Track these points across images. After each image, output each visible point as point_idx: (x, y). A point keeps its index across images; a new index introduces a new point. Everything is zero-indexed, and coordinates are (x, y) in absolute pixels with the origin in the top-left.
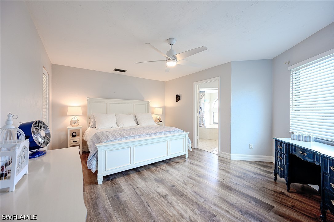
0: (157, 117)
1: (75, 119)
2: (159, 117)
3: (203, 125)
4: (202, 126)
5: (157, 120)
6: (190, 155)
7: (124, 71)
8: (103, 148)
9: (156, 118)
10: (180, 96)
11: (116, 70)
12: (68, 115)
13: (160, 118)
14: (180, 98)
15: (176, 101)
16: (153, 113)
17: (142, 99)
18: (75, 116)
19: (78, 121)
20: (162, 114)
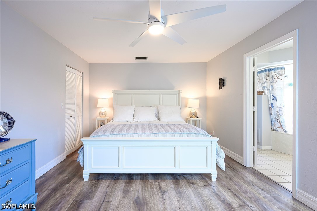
0: (192, 111)
1: (103, 111)
2: (194, 111)
3: (281, 127)
4: (278, 129)
5: (191, 115)
6: (226, 177)
7: (145, 58)
8: (88, 143)
9: (191, 113)
10: (224, 80)
11: (137, 58)
12: (98, 107)
13: (196, 113)
14: (224, 83)
15: (220, 89)
16: (186, 106)
17: (172, 89)
18: (103, 107)
19: (105, 112)
20: (199, 107)
